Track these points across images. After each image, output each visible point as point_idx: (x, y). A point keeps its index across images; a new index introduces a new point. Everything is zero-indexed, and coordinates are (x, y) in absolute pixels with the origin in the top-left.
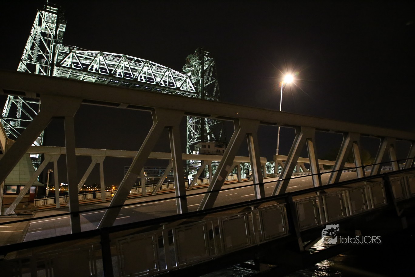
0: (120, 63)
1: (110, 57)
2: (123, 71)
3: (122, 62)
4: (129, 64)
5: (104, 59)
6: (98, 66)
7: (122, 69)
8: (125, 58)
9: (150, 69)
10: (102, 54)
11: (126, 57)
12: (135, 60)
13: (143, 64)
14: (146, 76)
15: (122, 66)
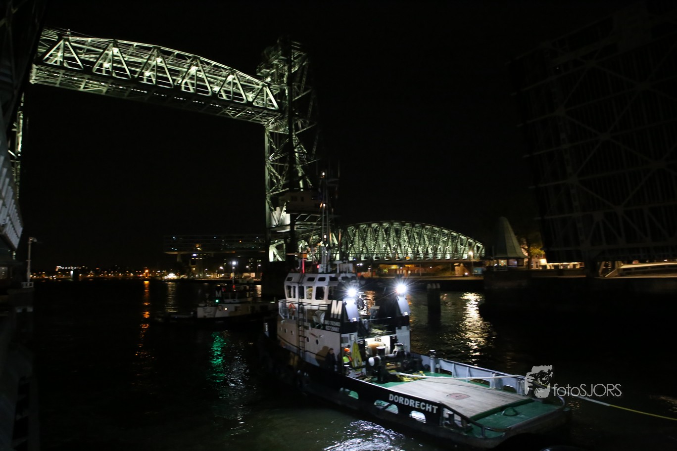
0: (148, 59)
1: (131, 50)
2: (155, 73)
3: (153, 58)
4: (165, 62)
5: (121, 53)
6: (111, 64)
7: (153, 70)
8: (157, 52)
9: (202, 70)
10: (117, 45)
11: (159, 49)
12: (175, 54)
13: (189, 61)
14: (194, 82)
15: (152, 66)
